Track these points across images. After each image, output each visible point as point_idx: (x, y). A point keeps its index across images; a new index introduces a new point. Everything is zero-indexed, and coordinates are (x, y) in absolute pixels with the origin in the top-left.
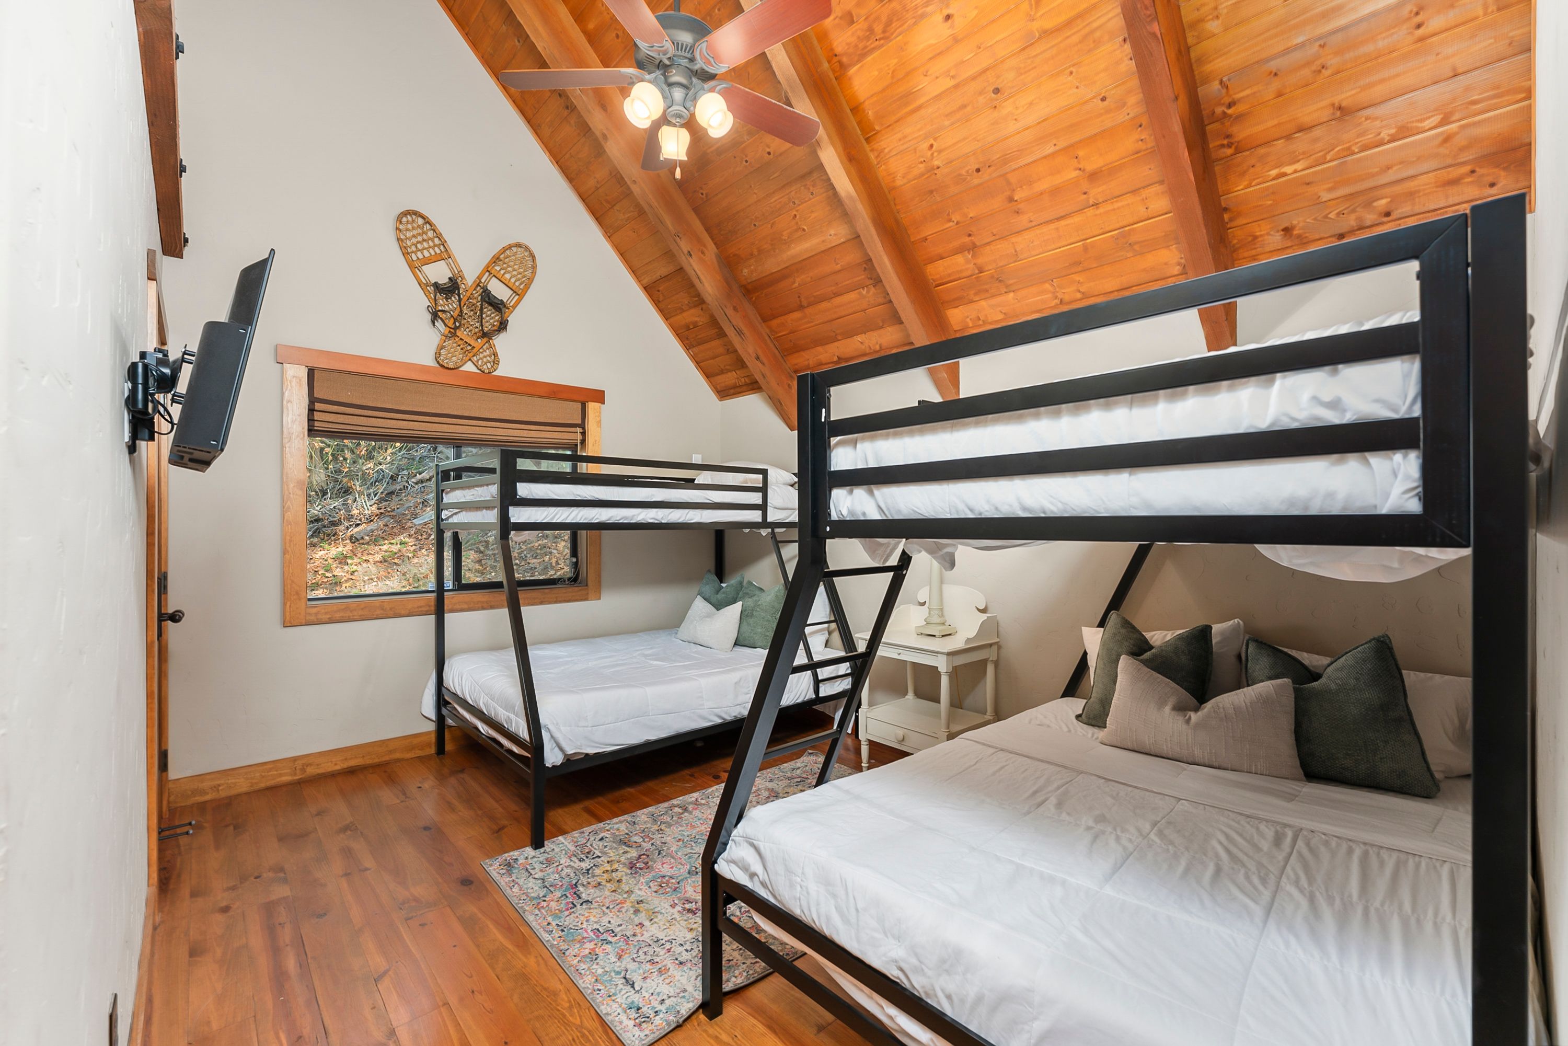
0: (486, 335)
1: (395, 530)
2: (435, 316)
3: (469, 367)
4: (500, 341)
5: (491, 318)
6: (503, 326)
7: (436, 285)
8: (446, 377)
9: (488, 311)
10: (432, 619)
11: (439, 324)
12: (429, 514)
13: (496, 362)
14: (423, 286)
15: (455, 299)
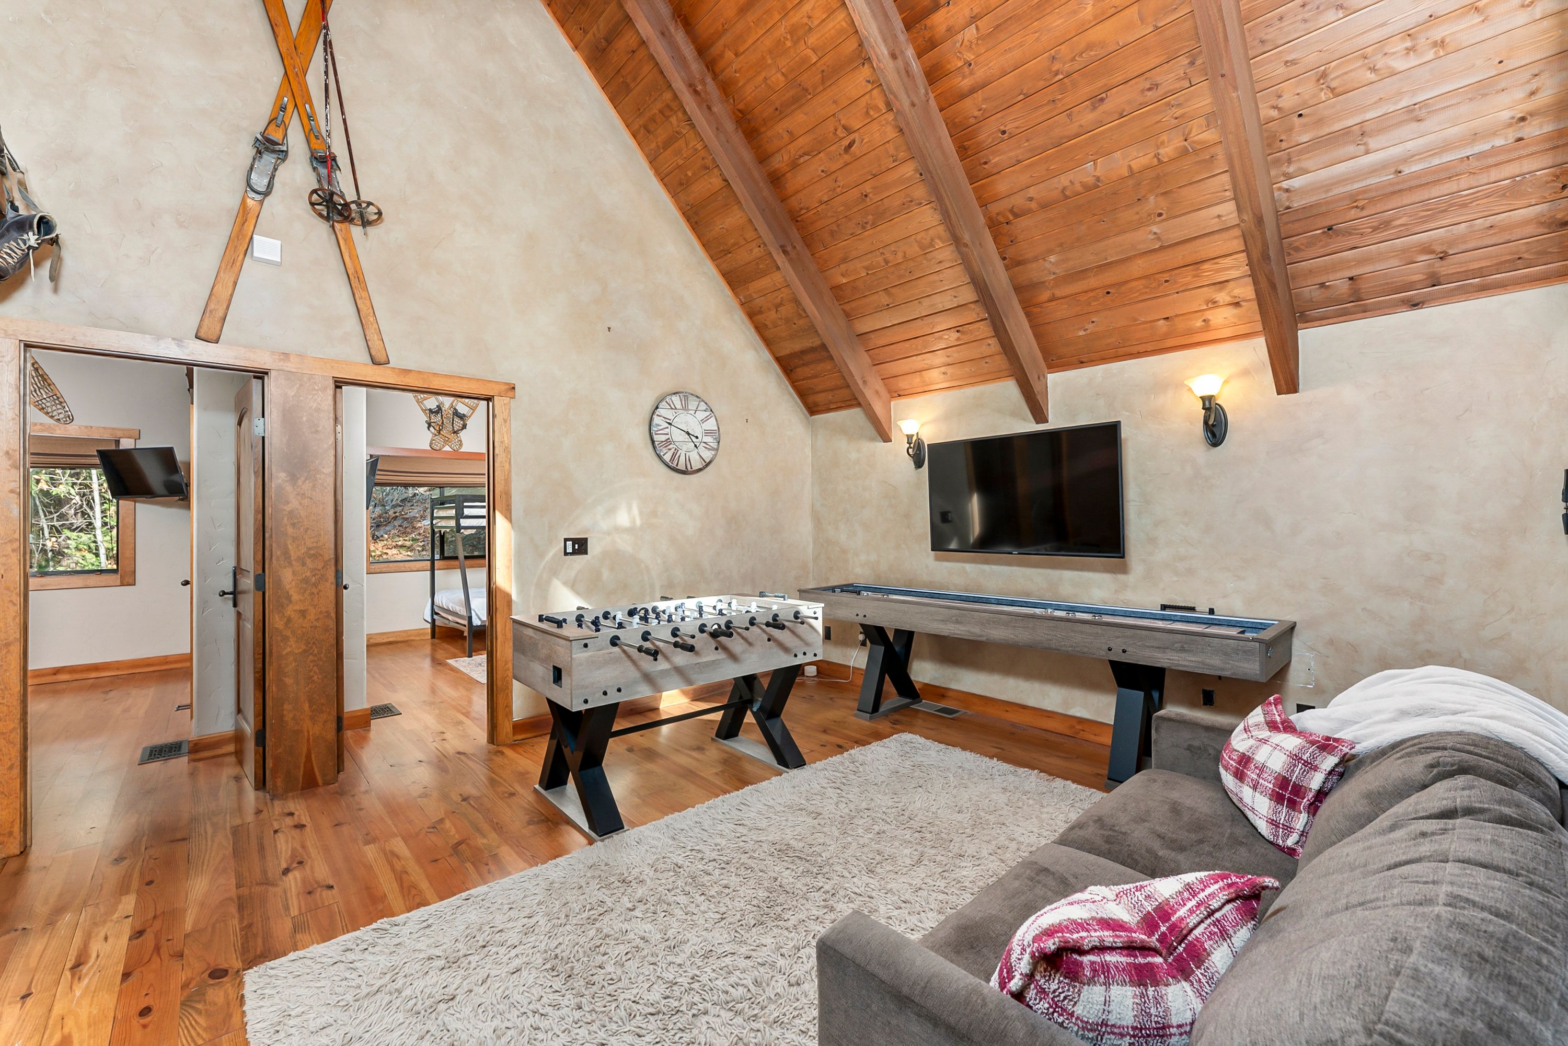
0: (455, 432)
1: (408, 530)
2: (429, 425)
3: (447, 448)
4: (462, 434)
5: (458, 423)
6: (464, 427)
7: (430, 410)
8: (435, 455)
9: (456, 419)
10: (428, 573)
11: (431, 429)
12: (427, 522)
13: (461, 445)
14: (424, 411)
15: (439, 415)
